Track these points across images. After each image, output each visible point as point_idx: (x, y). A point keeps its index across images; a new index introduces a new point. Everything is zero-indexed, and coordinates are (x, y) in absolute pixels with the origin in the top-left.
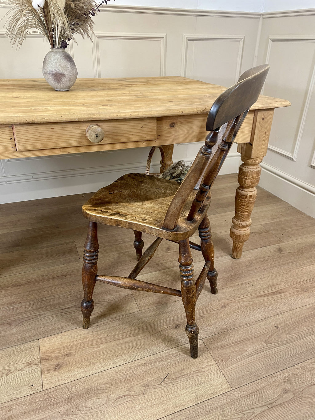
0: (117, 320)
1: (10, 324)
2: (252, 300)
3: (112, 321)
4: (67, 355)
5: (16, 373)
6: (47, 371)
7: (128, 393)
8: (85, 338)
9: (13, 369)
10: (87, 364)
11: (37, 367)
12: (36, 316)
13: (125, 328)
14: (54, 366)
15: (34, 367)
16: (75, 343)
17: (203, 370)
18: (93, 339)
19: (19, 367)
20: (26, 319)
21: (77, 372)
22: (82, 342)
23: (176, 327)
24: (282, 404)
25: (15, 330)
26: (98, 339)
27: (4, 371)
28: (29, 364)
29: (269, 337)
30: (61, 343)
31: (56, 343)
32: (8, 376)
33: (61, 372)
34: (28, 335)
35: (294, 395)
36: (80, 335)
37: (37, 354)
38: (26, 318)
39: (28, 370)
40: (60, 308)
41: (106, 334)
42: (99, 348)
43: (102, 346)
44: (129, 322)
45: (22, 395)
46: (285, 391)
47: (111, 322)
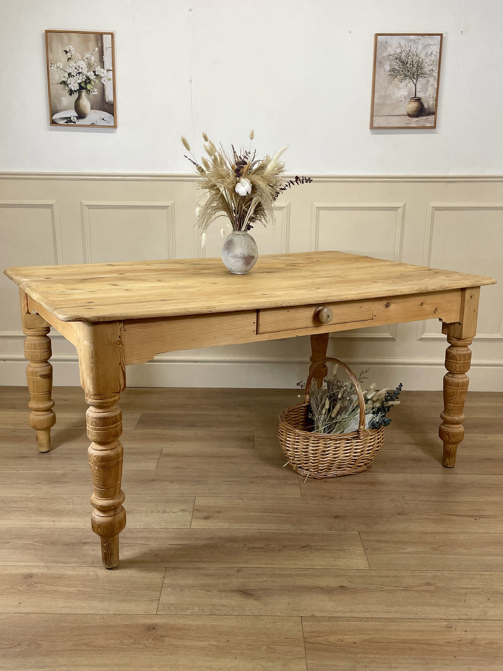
1: (172, 482)
2: (442, 516)
4: (218, 512)
5: (170, 514)
6: (197, 518)
7: (265, 547)
8: (238, 505)
9: (168, 510)
10: (234, 521)
11: (189, 514)
14: (204, 516)
15: (186, 513)
16: (229, 506)
17: (347, 551)
18: (245, 507)
19: (175, 510)
20: (187, 481)
21: (224, 525)
22: (235, 507)
23: (335, 517)
24: (417, 591)
25: (176, 486)
26: (250, 508)
27: (161, 510)
28: (183, 510)
29: (439, 547)
30: (215, 503)
31: (211, 502)
32: (163, 514)
33: (209, 521)
34: (187, 492)
35: (436, 589)
36: (234, 502)
37: (191, 506)
39: (180, 513)
41: (259, 507)
42: (249, 514)
43: (252, 514)
45: (172, 527)
46: (429, 584)
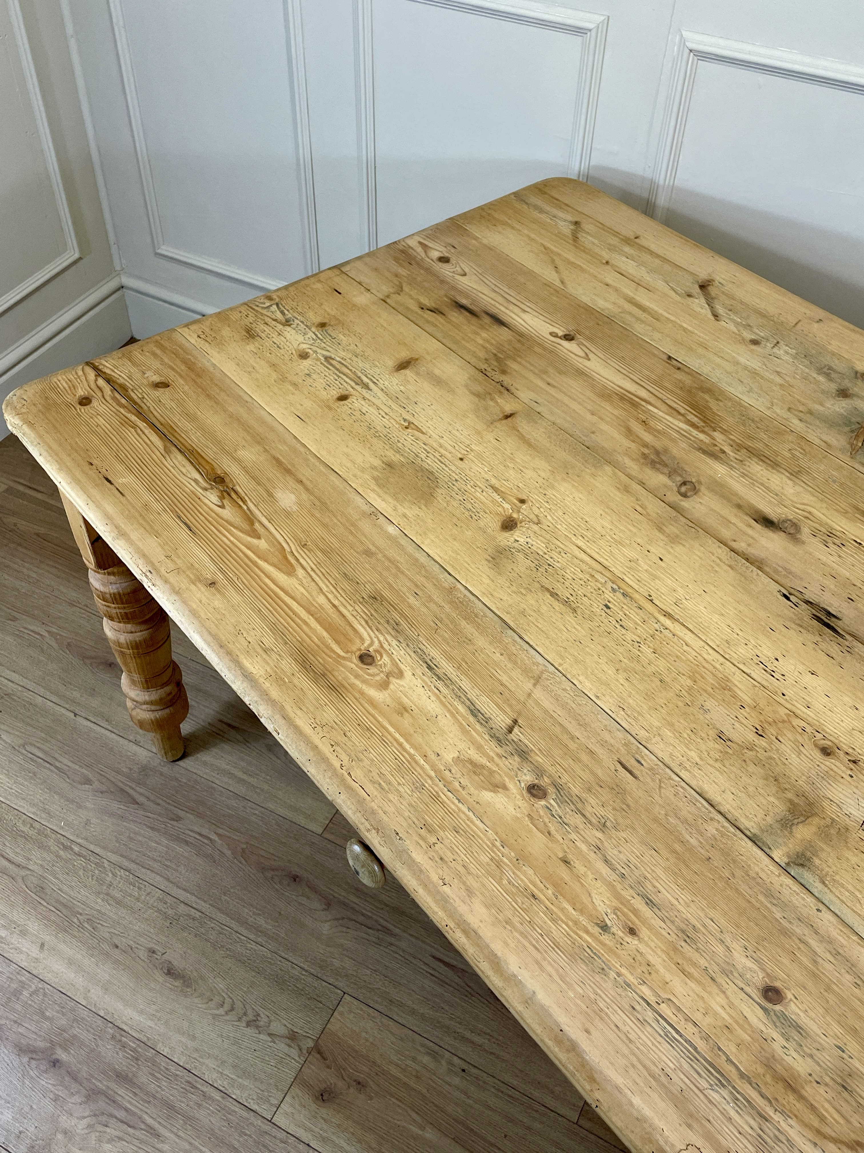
0: (509, 1096)
1: (328, 905)
3: (498, 1090)
4: (359, 1083)
5: (262, 1036)
6: (306, 1085)
8: (417, 1077)
9: (264, 1019)
10: (374, 1145)
11: (297, 1058)
12: (379, 927)
13: (506, 1136)
14: (323, 1086)
15: (294, 1052)
16: (394, 1071)
18: (428, 1095)
20: (361, 919)
21: (345, 1145)
22: (405, 1083)
26: (436, 1106)
27: (250, 1012)
28: (293, 1037)
30: (372, 1043)
31: (364, 1034)
32: (249, 1029)
33: (323, 1111)
34: (337, 963)
36: (414, 1059)
37: (319, 1027)
38: (363, 915)
39: (281, 1046)
40: (433, 950)
41: (460, 1111)
42: (420, 1132)
43: (430, 1134)
44: (529, 1128)
45: (238, 1094)
47: (493, 1090)
